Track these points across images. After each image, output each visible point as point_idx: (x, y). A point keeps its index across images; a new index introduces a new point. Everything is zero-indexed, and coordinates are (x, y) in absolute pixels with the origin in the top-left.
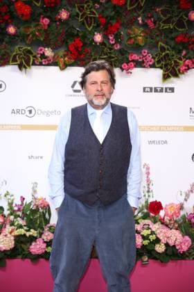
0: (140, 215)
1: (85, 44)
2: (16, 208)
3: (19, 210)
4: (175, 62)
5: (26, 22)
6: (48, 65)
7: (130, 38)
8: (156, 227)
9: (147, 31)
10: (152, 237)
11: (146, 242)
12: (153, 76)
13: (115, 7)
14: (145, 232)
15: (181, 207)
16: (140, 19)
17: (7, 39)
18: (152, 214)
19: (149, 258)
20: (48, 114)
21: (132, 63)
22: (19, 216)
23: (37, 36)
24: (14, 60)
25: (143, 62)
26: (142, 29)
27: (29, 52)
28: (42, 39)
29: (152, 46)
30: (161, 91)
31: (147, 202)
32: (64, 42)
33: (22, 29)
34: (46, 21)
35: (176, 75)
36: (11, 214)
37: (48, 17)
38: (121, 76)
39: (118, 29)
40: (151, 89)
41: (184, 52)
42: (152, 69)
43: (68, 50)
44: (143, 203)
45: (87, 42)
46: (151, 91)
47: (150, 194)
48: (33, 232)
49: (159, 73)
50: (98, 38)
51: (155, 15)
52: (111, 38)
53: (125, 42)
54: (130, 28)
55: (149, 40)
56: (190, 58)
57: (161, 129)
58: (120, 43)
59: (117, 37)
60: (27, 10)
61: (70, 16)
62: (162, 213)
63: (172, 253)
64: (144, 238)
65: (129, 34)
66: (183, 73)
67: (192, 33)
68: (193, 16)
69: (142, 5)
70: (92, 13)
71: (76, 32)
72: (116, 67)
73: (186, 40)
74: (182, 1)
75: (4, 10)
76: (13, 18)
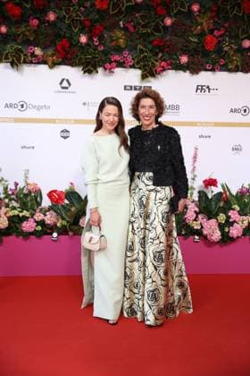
1: (71, 45)
2: (10, 193)
3: (13, 194)
4: (153, 63)
5: (16, 21)
6: (39, 63)
7: (112, 41)
9: (128, 34)
12: (133, 76)
13: (98, 11)
16: (121, 23)
20: (39, 108)
21: (114, 64)
22: (13, 199)
23: (27, 36)
24: (6, 58)
25: (124, 63)
26: (123, 32)
27: (20, 51)
28: (32, 39)
29: (132, 49)
30: (140, 89)
32: (53, 43)
33: (13, 29)
34: (36, 22)
35: (153, 76)
36: (6, 197)
37: (38, 18)
38: (105, 75)
39: (102, 32)
40: (131, 87)
41: (160, 55)
43: (57, 50)
45: (74, 43)
46: (131, 89)
48: (25, 213)
49: (139, 72)
51: (135, 19)
52: (95, 39)
53: (108, 44)
54: (112, 31)
55: (129, 43)
56: (165, 60)
58: (104, 44)
59: (101, 38)
60: (17, 11)
61: (58, 18)
65: (111, 37)
66: (159, 74)
67: (168, 38)
68: (168, 22)
69: (123, 9)
70: (78, 15)
71: (63, 33)
72: (100, 66)
73: (162, 44)
74: (159, 8)
76: (5, 18)
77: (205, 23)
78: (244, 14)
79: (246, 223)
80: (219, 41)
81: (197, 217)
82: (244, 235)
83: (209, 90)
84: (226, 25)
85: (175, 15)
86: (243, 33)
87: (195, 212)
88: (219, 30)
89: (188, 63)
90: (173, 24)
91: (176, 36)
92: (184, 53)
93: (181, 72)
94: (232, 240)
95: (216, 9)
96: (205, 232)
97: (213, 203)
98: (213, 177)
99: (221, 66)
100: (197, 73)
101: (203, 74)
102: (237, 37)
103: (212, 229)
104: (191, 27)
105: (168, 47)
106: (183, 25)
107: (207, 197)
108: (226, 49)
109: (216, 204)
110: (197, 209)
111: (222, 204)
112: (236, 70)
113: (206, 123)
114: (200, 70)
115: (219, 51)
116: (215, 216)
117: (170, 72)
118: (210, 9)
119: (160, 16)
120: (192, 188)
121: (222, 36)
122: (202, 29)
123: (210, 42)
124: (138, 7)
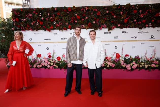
1: (91, 24)
4: (111, 27)
6: (84, 29)
7: (101, 22)
8: (107, 62)
9: (105, 20)
11: (105, 65)
12: (106, 30)
13: (98, 16)
14: (105, 63)
15: (112, 58)
16: (103, 18)
17: (75, 24)
18: (106, 60)
19: (106, 68)
21: (102, 28)
25: (104, 27)
26: (103, 20)
28: (82, 23)
29: (106, 24)
30: (108, 33)
32: (87, 24)
33: (78, 21)
35: (111, 30)
37: (84, 18)
38: (99, 30)
39: (98, 20)
40: (106, 33)
41: (113, 25)
42: (106, 29)
45: (92, 23)
47: (106, 55)
49: (107, 29)
51: (106, 17)
52: (97, 22)
54: (101, 20)
55: (105, 22)
57: (108, 41)
59: (98, 22)
60: (79, 17)
61: (88, 18)
63: (111, 67)
65: (101, 21)
66: (113, 29)
67: (114, 21)
68: (115, 17)
69: (103, 15)
70: (93, 17)
71: (89, 21)
72: (98, 28)
74: (112, 14)
75: (74, 18)
76: (76, 19)
77: (124, 16)
78: (134, 13)
79: (137, 66)
80: (128, 21)
81: (124, 64)
83: (126, 32)
84: (130, 16)
85: (116, 15)
86: (134, 18)
88: (128, 18)
89: (120, 26)
90: (116, 17)
91: (116, 20)
92: (119, 24)
93: (118, 29)
95: (126, 13)
96: (127, 68)
98: (127, 54)
99: (129, 26)
100: (122, 29)
101: (124, 29)
102: (132, 19)
103: (129, 67)
105: (115, 23)
106: (119, 17)
107: (126, 59)
108: (130, 22)
109: (129, 61)
111: (130, 61)
112: (133, 27)
113: (125, 41)
115: (128, 23)
116: (130, 64)
117: (115, 29)
118: (125, 13)
119: (112, 15)
120: (122, 57)
121: (128, 19)
122: (123, 18)
123: (126, 21)
124: (107, 14)
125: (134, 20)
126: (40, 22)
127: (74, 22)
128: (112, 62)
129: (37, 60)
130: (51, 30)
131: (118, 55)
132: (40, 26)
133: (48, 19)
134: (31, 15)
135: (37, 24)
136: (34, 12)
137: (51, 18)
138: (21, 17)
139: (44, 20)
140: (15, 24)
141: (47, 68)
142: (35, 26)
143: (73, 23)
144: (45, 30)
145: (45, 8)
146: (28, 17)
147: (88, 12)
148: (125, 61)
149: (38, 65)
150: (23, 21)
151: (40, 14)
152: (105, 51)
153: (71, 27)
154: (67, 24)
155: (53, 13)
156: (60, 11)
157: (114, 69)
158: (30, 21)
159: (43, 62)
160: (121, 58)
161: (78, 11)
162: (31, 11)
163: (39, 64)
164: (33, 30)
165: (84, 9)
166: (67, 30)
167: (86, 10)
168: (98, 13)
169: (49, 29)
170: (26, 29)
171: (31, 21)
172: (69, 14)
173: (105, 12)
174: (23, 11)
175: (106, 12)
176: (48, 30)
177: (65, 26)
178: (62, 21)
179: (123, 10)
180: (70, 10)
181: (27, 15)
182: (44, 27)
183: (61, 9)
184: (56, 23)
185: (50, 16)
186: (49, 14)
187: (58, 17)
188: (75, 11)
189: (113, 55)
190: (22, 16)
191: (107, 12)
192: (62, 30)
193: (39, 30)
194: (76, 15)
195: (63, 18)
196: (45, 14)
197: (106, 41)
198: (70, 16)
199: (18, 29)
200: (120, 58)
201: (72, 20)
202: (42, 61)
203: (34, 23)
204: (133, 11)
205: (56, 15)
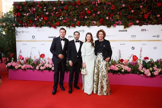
0: (118, 63)
1: (104, 20)
4: (128, 23)
5: (89, 15)
6: (95, 25)
7: (115, 18)
8: (122, 65)
9: (120, 16)
10: (121, 68)
11: (119, 69)
12: (122, 27)
13: (112, 10)
15: (128, 60)
16: (118, 13)
17: (85, 20)
18: (121, 62)
19: (120, 73)
21: (116, 24)
24: (87, 24)
25: (119, 24)
26: (119, 15)
27: (90, 22)
28: (93, 19)
29: (121, 20)
30: (124, 31)
31: (119, 59)
32: (99, 20)
34: (94, 15)
37: (95, 14)
38: (113, 28)
39: (112, 16)
40: (121, 31)
41: (130, 21)
42: (121, 26)
43: (100, 21)
44: (119, 60)
47: (121, 57)
49: (123, 26)
50: (107, 18)
51: (122, 11)
52: (110, 18)
54: (116, 15)
55: (120, 18)
56: (131, 22)
57: (123, 41)
58: (113, 19)
59: (112, 17)
60: (90, 12)
61: (100, 13)
62: (123, 62)
63: (126, 72)
64: (119, 68)
66: (129, 26)
67: (132, 16)
68: (133, 11)
69: (119, 9)
70: (106, 12)
71: (102, 17)
72: (112, 25)
73: (130, 18)
74: (130, 8)
75: (84, 12)
76: (86, 14)
77: (144, 11)
78: (157, 7)
79: (159, 71)
80: (149, 16)
81: (142, 68)
82: (159, 74)
83: (146, 30)
84: (151, 11)
85: (135, 10)
86: (157, 12)
87: (142, 67)
88: (149, 12)
89: (139, 23)
90: (134, 12)
91: (135, 15)
92: (137, 20)
93: (136, 26)
94: (155, 76)
95: (148, 6)
96: (145, 73)
97: (148, 64)
98: (147, 57)
99: (150, 23)
100: (142, 26)
102: (155, 14)
103: (147, 72)
104: (139, 12)
105: (132, 18)
106: (137, 12)
107: (146, 63)
108: (151, 18)
109: (149, 65)
110: (142, 66)
111: (150, 65)
112: (155, 24)
113: (145, 40)
114: (143, 25)
115: (149, 19)
116: (149, 68)
117: (133, 25)
118: (146, 7)
119: (130, 10)
120: (140, 60)
121: (150, 14)
122: (143, 13)
123: (146, 16)
124: (123, 8)
125: (157, 15)
126: (45, 17)
127: (84, 18)
128: (128, 66)
129: (40, 60)
130: (56, 27)
131: (135, 58)
132: (44, 22)
133: (54, 14)
134: (34, 10)
135: (41, 19)
136: (38, 5)
137: (57, 13)
138: (23, 11)
139: (49, 15)
140: (16, 19)
141: (52, 70)
142: (38, 22)
143: (82, 18)
144: (50, 26)
145: (51, 1)
146: (32, 11)
147: (100, 6)
148: (144, 64)
149: (41, 67)
150: (25, 16)
151: (45, 8)
152: (120, 52)
153: (79, 23)
154: (75, 20)
155: (59, 7)
156: (67, 5)
157: (131, 74)
158: (33, 16)
159: (47, 63)
160: (139, 62)
161: (88, 5)
162: (35, 5)
163: (43, 66)
164: (37, 26)
165: (96, 3)
166: (75, 27)
167: (98, 3)
168: (113, 7)
169: (55, 25)
170: (28, 25)
171: (35, 16)
172: (77, 8)
173: (120, 6)
174: (25, 4)
175: (122, 5)
176: (53, 26)
177: (73, 22)
178: (69, 17)
179: (143, 3)
180: (79, 4)
181: (30, 10)
182: (49, 23)
183: (69, 3)
184: (63, 18)
185: (56, 10)
186: (54, 8)
187: (66, 12)
188: (85, 4)
189: (130, 57)
190: (25, 10)
191: (124, 5)
192: (69, 27)
193: (43, 27)
194: (86, 9)
195: (71, 13)
196: (50, 7)
197: (121, 41)
198: (79, 10)
199: (20, 25)
200: (138, 60)
201: (82, 15)
202: (45, 63)
203: (37, 19)
204: (156, 5)
205: (62, 10)
